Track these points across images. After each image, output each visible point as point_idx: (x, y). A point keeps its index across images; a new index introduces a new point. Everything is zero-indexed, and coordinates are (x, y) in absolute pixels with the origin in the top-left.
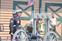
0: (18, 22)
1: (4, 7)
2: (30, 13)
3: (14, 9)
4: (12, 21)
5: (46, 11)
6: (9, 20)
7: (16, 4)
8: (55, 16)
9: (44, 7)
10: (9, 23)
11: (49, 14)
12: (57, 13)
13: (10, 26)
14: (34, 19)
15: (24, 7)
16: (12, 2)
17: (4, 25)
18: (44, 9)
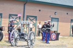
0: (13, 25)
1: (4, 17)
2: (18, 20)
3: (9, 18)
4: (9, 25)
5: (27, 20)
6: (8, 24)
7: (10, 16)
8: (32, 23)
9: (26, 17)
10: (8, 26)
11: (29, 21)
12: (33, 21)
13: (8, 28)
14: (22, 24)
15: (15, 17)
16: (9, 15)
17: (5, 27)
18: (26, 19)
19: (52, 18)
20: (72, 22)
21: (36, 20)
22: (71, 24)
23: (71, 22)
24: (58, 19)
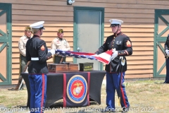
19: (76, 9)
20: (160, 20)
21: (9, 20)
22: (156, 29)
23: (156, 22)
24: (102, 10)
